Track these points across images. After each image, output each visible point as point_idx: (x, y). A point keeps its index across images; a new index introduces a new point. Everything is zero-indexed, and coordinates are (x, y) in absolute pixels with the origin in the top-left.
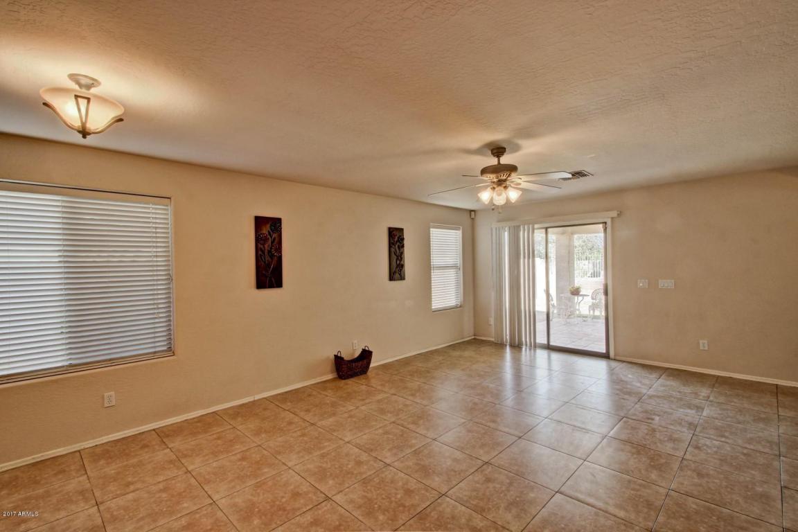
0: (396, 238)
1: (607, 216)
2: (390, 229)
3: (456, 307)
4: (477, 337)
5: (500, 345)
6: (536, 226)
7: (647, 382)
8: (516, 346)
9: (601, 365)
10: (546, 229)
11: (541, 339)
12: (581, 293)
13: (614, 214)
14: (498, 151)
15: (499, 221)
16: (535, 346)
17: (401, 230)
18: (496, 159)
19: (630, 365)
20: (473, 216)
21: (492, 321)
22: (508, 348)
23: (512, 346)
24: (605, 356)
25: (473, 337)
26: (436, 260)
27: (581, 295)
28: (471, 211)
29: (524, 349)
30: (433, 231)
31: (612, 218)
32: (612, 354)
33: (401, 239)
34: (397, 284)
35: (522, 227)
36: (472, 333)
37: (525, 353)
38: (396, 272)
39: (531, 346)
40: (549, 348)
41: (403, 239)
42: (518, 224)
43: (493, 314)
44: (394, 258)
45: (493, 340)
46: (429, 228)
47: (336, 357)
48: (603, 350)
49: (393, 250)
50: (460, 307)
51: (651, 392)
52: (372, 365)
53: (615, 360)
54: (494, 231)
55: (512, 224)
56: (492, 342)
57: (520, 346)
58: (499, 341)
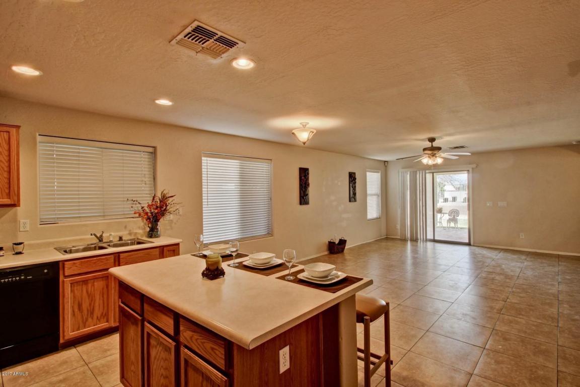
0: (352, 177)
1: (470, 167)
2: (350, 173)
3: (377, 218)
4: (389, 237)
5: (404, 240)
6: (427, 171)
7: (494, 254)
8: (414, 240)
9: (466, 248)
10: (433, 173)
11: (430, 236)
12: (443, 212)
13: (474, 166)
14: (432, 140)
15: (403, 168)
16: (427, 240)
17: (354, 173)
18: (431, 143)
19: (482, 248)
20: (386, 165)
21: (398, 227)
22: (409, 243)
23: (412, 240)
24: (469, 244)
25: (386, 237)
26: (369, 192)
27: (444, 213)
28: (385, 162)
29: (419, 242)
30: (368, 174)
31: (473, 168)
33: (355, 179)
34: (352, 204)
35: (418, 172)
36: (385, 234)
37: (421, 245)
38: (353, 197)
39: (423, 240)
40: (434, 241)
41: (356, 179)
42: (415, 170)
43: (399, 222)
44: (352, 189)
45: (399, 237)
46: (366, 172)
47: (330, 243)
48: (467, 241)
49: (351, 185)
50: (379, 218)
51: (497, 257)
52: (346, 248)
53: (474, 246)
54: (400, 174)
55: (412, 170)
56: (399, 239)
57: (416, 240)
58: (404, 238)
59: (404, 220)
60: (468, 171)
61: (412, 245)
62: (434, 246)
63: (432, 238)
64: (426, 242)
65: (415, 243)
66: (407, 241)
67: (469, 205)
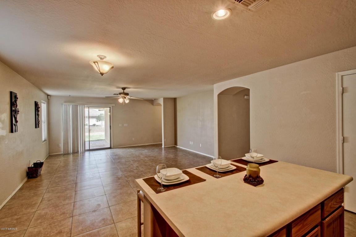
2: (35, 102)
3: (44, 141)
4: (51, 154)
6: (85, 106)
11: (87, 148)
13: (114, 105)
14: (124, 89)
20: (49, 98)
21: (61, 145)
23: (74, 153)
25: (49, 155)
28: (48, 95)
29: (79, 153)
31: (112, 106)
32: (112, 147)
33: (38, 107)
36: (48, 153)
38: (37, 124)
39: (83, 151)
43: (62, 142)
44: (37, 116)
45: (62, 153)
46: (41, 103)
47: (29, 168)
48: (109, 146)
49: (37, 113)
50: (46, 141)
53: (113, 148)
54: (63, 106)
55: (74, 104)
56: (62, 154)
57: (77, 152)
58: (66, 153)
59: (67, 139)
60: (110, 107)
61: (73, 156)
62: (89, 153)
63: (88, 149)
64: (85, 152)
65: (76, 154)
66: (70, 154)
67: (110, 126)
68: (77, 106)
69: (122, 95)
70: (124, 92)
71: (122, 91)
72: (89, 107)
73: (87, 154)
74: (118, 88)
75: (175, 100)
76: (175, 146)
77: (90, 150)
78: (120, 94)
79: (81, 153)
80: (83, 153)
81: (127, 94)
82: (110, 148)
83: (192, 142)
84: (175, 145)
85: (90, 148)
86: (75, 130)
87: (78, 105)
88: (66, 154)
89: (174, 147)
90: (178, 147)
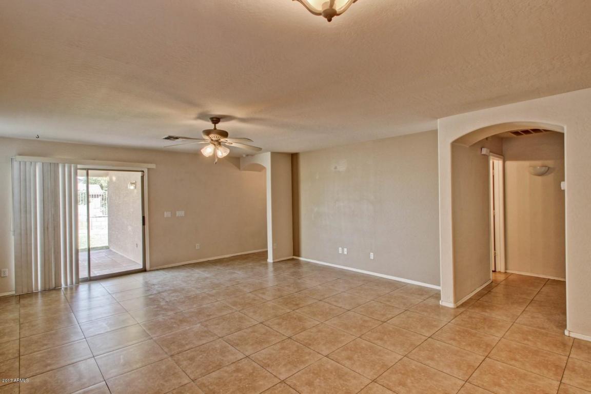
1: (145, 167)
6: (79, 166)
11: (83, 274)
13: (153, 166)
14: (216, 120)
16: (78, 282)
31: (149, 169)
32: (148, 268)
35: (60, 165)
42: (54, 161)
45: (14, 293)
48: (140, 267)
53: (150, 271)
54: (16, 165)
55: (47, 160)
56: (12, 296)
57: (57, 288)
58: (25, 291)
59: (28, 254)
60: (143, 171)
61: (45, 301)
63: (87, 276)
64: (77, 287)
65: (54, 295)
66: (36, 294)
67: (144, 218)
68: (56, 165)
69: (214, 136)
70: (215, 129)
71: (210, 125)
72: (88, 170)
73: (83, 289)
74: (202, 116)
75: (294, 158)
76: (295, 257)
77: (90, 280)
78: (208, 132)
79: (66, 289)
80: (71, 289)
81: (224, 134)
82: (144, 270)
83: (345, 250)
84: (294, 255)
85: (92, 275)
86: (51, 229)
87: (58, 164)
88: (26, 295)
89: (293, 259)
90: (301, 259)
